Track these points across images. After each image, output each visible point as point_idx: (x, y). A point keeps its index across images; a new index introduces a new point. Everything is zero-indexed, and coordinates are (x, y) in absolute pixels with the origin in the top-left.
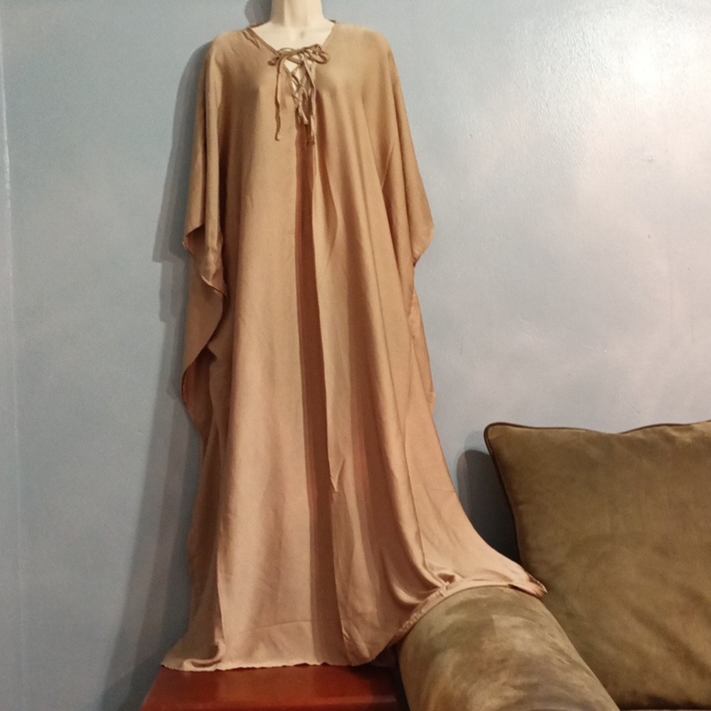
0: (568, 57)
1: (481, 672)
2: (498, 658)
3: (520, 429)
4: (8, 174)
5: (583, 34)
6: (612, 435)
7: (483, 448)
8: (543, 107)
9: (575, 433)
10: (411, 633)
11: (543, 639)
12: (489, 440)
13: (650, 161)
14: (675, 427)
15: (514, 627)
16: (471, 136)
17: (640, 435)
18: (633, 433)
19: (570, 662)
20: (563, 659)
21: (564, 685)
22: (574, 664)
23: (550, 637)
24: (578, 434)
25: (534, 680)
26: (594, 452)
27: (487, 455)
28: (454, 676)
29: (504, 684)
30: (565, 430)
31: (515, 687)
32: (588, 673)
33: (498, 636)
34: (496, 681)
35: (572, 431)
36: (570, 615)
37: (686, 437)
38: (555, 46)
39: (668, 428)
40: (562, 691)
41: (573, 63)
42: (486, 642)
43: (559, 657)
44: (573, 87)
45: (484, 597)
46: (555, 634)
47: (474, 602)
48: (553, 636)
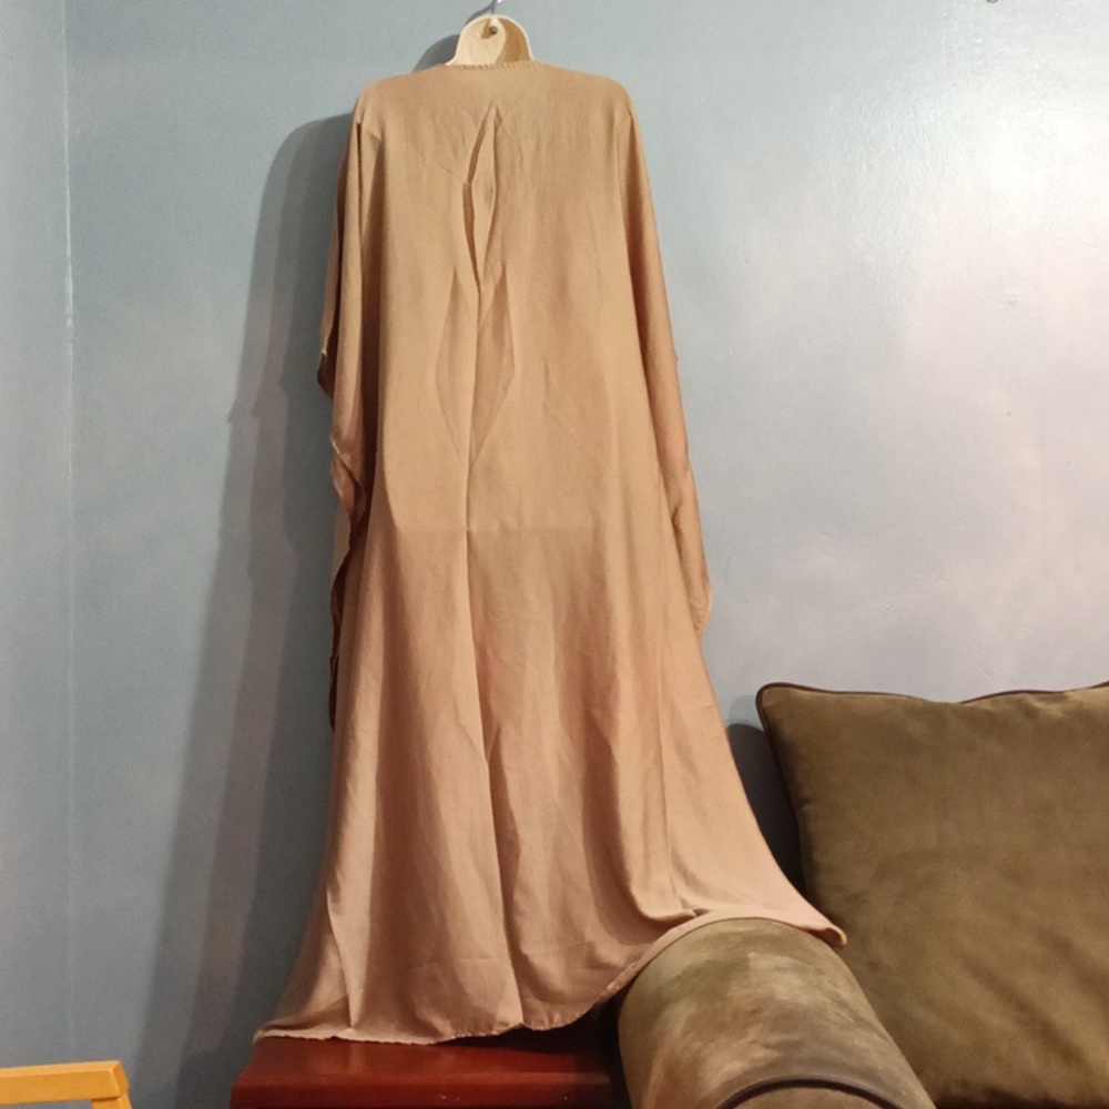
0: (893, 149)
1: (721, 1027)
2: (748, 1008)
4: (71, 304)
5: (916, 115)
6: (946, 705)
7: (754, 720)
9: (891, 700)
10: (637, 981)
11: (819, 987)
12: (763, 709)
13: (1012, 303)
14: (1040, 695)
15: (778, 969)
16: (747, 261)
17: (987, 705)
18: (976, 702)
19: (854, 1018)
20: (845, 1014)
21: (841, 1047)
22: (861, 1022)
23: (830, 985)
24: (896, 702)
25: (795, 1037)
26: (916, 728)
27: (759, 731)
28: (685, 1033)
29: (753, 1042)
30: (878, 696)
31: (767, 1046)
32: (880, 1035)
33: (753, 979)
34: (742, 1038)
35: (888, 697)
36: (873, 966)
37: (1055, 710)
38: (873, 132)
39: (1029, 696)
40: (834, 1053)
41: (899, 157)
42: (735, 988)
43: (839, 1011)
44: (898, 192)
45: (741, 929)
46: (841, 983)
47: (723, 937)
48: (835, 985)
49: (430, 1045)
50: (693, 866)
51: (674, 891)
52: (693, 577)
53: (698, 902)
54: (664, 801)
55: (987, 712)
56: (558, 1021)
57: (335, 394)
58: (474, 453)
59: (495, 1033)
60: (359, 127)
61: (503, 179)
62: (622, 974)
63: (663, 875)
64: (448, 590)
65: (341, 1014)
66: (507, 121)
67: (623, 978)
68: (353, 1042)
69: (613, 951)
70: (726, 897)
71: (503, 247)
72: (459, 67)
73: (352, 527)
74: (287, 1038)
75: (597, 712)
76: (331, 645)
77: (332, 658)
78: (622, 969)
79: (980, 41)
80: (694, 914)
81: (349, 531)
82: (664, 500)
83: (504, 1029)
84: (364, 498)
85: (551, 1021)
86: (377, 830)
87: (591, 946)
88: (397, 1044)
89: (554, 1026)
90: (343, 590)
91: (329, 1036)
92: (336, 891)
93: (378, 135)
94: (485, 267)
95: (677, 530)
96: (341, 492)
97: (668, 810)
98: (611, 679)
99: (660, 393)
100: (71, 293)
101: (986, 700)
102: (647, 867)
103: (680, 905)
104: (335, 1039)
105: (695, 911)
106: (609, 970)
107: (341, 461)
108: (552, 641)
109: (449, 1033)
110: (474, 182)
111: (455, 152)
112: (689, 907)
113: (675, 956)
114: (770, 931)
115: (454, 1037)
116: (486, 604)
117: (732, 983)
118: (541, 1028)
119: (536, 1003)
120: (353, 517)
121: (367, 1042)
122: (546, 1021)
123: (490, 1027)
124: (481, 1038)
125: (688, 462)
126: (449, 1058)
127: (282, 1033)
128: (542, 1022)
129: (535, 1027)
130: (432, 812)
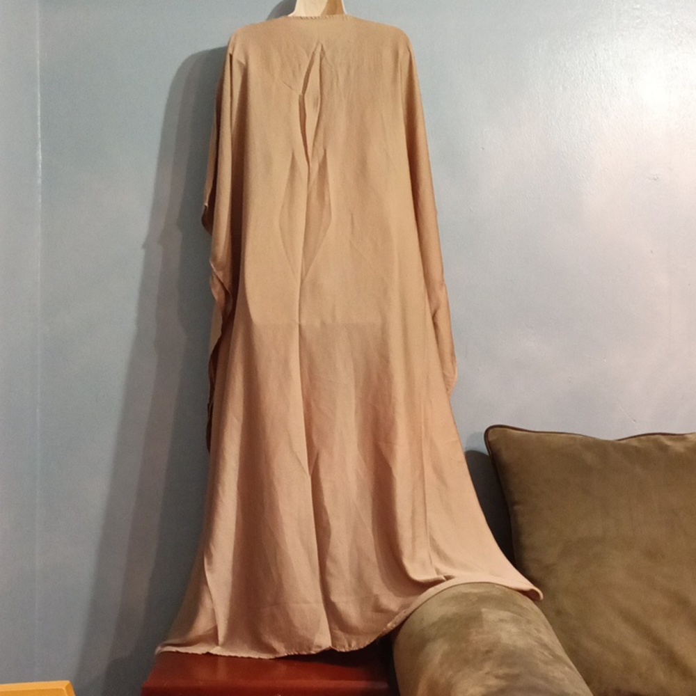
0: (580, 77)
1: (466, 662)
2: (484, 649)
3: (519, 432)
4: (40, 170)
5: (595, 55)
6: (608, 441)
7: (483, 448)
8: (553, 124)
9: (572, 438)
10: (406, 622)
11: (529, 634)
12: (489, 442)
13: (655, 180)
14: (669, 437)
15: (502, 620)
16: (483, 148)
17: (635, 443)
18: (628, 440)
19: (553, 656)
20: (546, 653)
21: (545, 678)
22: (557, 659)
23: (536, 632)
24: (575, 439)
25: (515, 671)
26: (589, 457)
27: (486, 456)
28: (441, 664)
29: (488, 673)
30: (563, 435)
31: (497, 677)
32: (570, 667)
33: (486, 628)
34: (481, 670)
36: (559, 613)
37: (678, 447)
38: (567, 65)
39: (662, 437)
40: (541, 682)
41: (584, 82)
42: (474, 633)
43: (542, 651)
44: (582, 105)
45: (475, 591)
46: (542, 630)
47: (465, 596)
48: (539, 631)
49: (271, 659)
50: (443, 546)
51: (431, 562)
52: (446, 356)
53: (446, 570)
54: (425, 503)
55: (636, 447)
56: (355, 646)
57: (213, 233)
58: (304, 274)
59: (313, 652)
60: (231, 56)
61: (325, 93)
62: (397, 617)
63: (424, 552)
64: (286, 363)
65: (212, 637)
66: (328, 54)
67: (398, 619)
68: (221, 656)
69: (391, 601)
70: (465, 567)
71: (325, 138)
72: (297, 18)
73: (223, 319)
74: (178, 652)
75: (382, 445)
76: (209, 396)
77: (208, 405)
78: (397, 614)
79: (638, 6)
80: (444, 579)
81: (221, 322)
82: (428, 305)
83: (319, 650)
84: (231, 301)
85: (350, 646)
86: (237, 517)
87: (377, 598)
88: (249, 658)
89: (352, 649)
90: (217, 361)
91: (204, 652)
92: (210, 557)
93: (244, 63)
94: (313, 150)
95: (435, 325)
96: (216, 297)
97: (428, 508)
98: (392, 423)
99: (426, 236)
100: (40, 162)
101: (634, 439)
102: (414, 547)
103: (435, 572)
104: (208, 654)
105: (445, 577)
106: (389, 614)
107: (217, 277)
108: (354, 397)
109: (283, 652)
110: (306, 94)
111: (294, 74)
112: (441, 574)
113: (432, 607)
114: (495, 592)
115: (286, 655)
116: (311, 371)
117: (472, 630)
118: (343, 650)
119: (339, 633)
120: (224, 313)
121: (230, 657)
122: (347, 646)
123: (310, 649)
124: (304, 656)
125: (443, 280)
126: (283, 668)
127: (174, 649)
128: (344, 647)
129: (339, 649)
130: (273, 507)
